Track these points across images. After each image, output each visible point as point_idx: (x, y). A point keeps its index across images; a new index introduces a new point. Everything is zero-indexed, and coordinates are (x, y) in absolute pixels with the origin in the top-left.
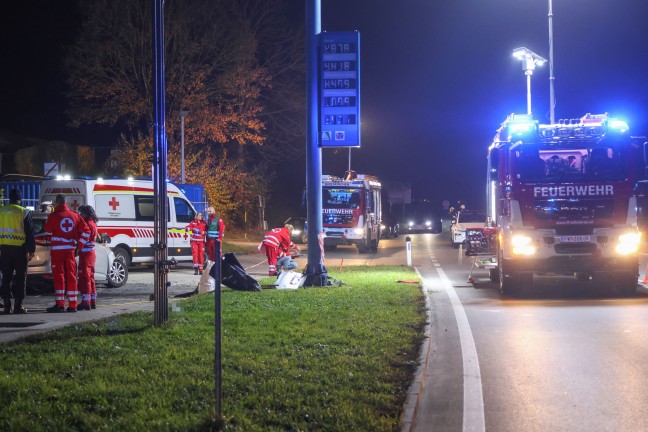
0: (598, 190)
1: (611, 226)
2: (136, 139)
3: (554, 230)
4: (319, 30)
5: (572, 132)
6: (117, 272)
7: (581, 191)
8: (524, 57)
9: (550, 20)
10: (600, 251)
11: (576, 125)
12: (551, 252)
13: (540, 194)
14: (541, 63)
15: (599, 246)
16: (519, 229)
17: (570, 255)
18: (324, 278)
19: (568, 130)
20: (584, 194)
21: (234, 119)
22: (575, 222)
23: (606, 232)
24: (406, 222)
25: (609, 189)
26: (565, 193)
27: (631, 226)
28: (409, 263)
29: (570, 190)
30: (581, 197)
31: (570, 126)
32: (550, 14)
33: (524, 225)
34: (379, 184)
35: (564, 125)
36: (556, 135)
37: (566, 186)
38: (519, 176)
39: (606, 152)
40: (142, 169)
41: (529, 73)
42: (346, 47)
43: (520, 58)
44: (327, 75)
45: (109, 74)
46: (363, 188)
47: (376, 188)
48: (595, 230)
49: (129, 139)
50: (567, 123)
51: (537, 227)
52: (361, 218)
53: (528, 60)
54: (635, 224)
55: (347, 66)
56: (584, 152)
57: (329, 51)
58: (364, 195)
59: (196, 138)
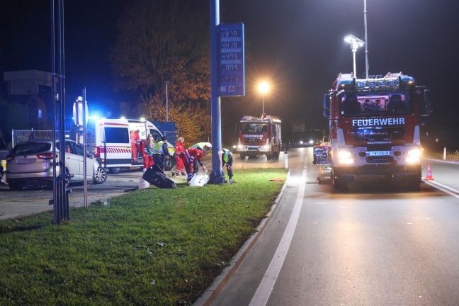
0: (394, 121)
1: (403, 145)
2: (149, 97)
3: (366, 148)
4: (218, 22)
5: (377, 84)
6: (100, 174)
7: (383, 122)
8: (351, 40)
9: (365, 15)
10: (396, 161)
11: (380, 79)
12: (363, 162)
13: (356, 124)
14: (361, 44)
15: (395, 158)
16: (343, 147)
17: (376, 164)
18: (221, 179)
19: (374, 83)
20: (385, 124)
21: (201, 86)
22: (380, 142)
23: (400, 148)
24: (299, 141)
25: (401, 121)
26: (373, 123)
27: (416, 145)
28: (287, 166)
29: (376, 121)
30: (383, 126)
31: (376, 80)
32: (365, 11)
33: (346, 144)
34: (280, 121)
35: (372, 79)
36: (367, 85)
37: (373, 119)
38: (343, 113)
39: (401, 97)
40: (151, 114)
41: (354, 51)
42: (235, 33)
43: (349, 42)
44: (223, 51)
45: (133, 62)
46: (269, 123)
47: (278, 123)
48: (392, 148)
49: (144, 98)
50: (374, 78)
51: (355, 146)
52: (268, 140)
53: (354, 43)
54: (419, 143)
55: (236, 44)
56: (387, 97)
57: (225, 35)
58: (270, 127)
59: (180, 97)
